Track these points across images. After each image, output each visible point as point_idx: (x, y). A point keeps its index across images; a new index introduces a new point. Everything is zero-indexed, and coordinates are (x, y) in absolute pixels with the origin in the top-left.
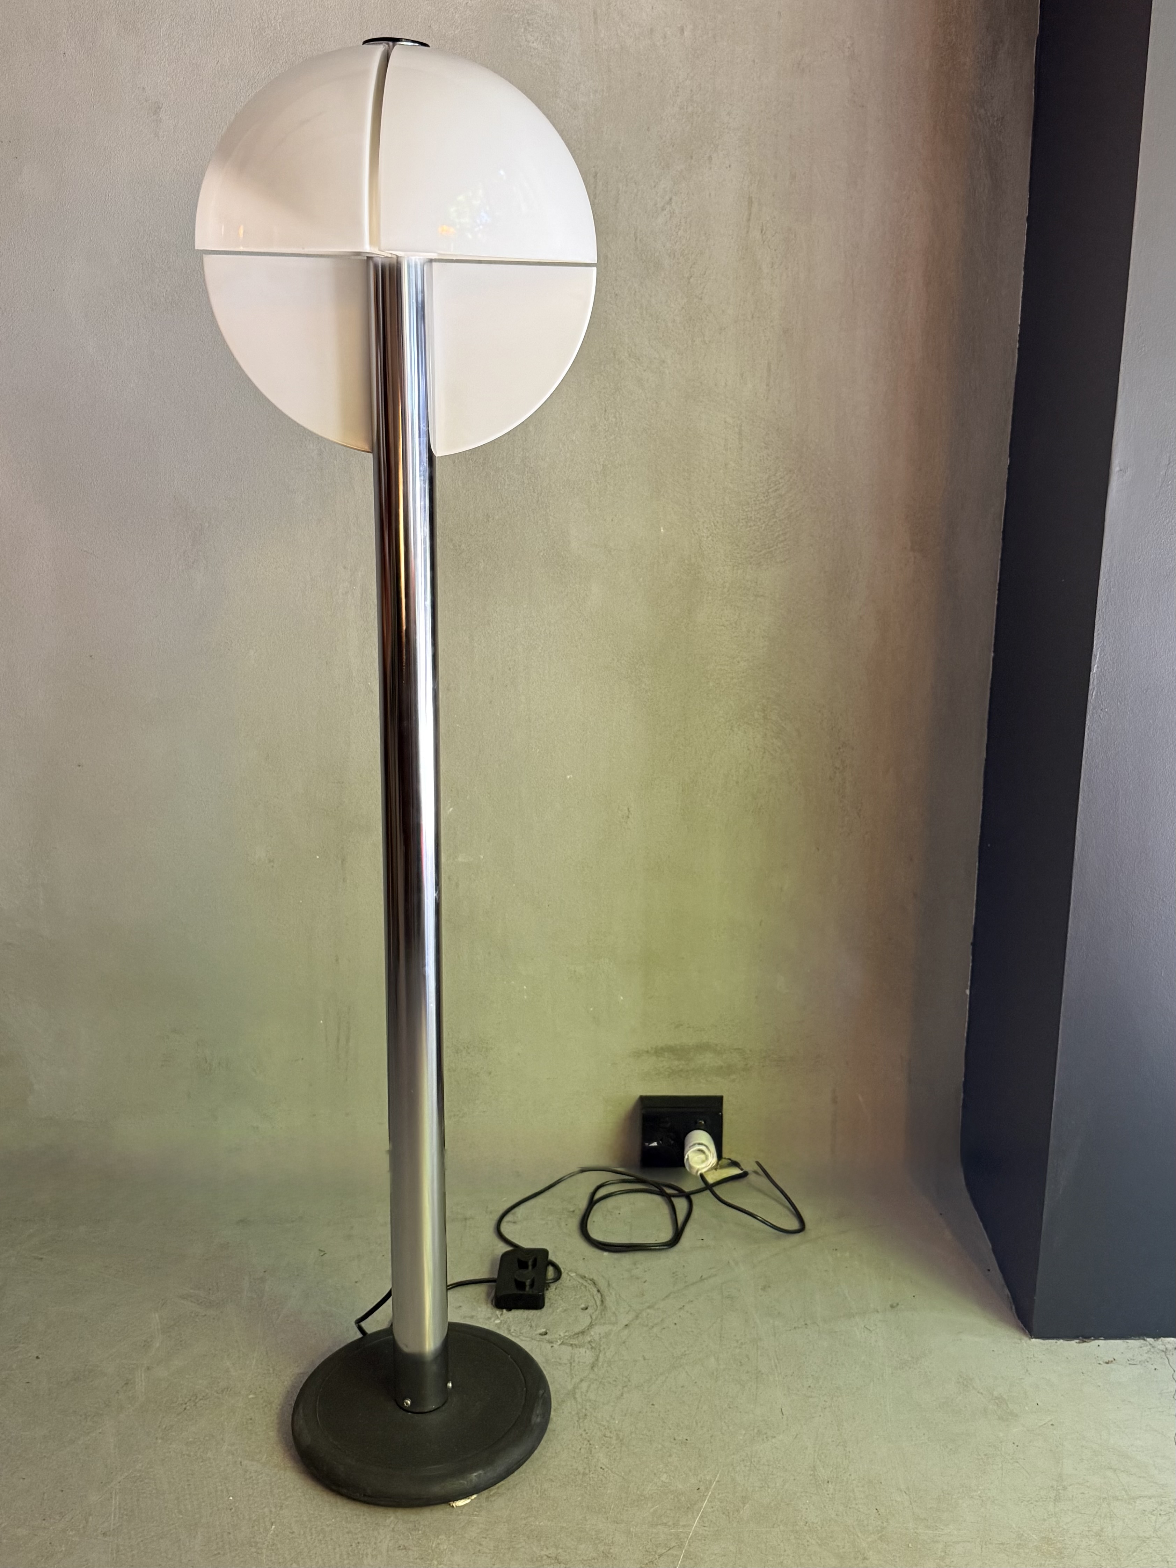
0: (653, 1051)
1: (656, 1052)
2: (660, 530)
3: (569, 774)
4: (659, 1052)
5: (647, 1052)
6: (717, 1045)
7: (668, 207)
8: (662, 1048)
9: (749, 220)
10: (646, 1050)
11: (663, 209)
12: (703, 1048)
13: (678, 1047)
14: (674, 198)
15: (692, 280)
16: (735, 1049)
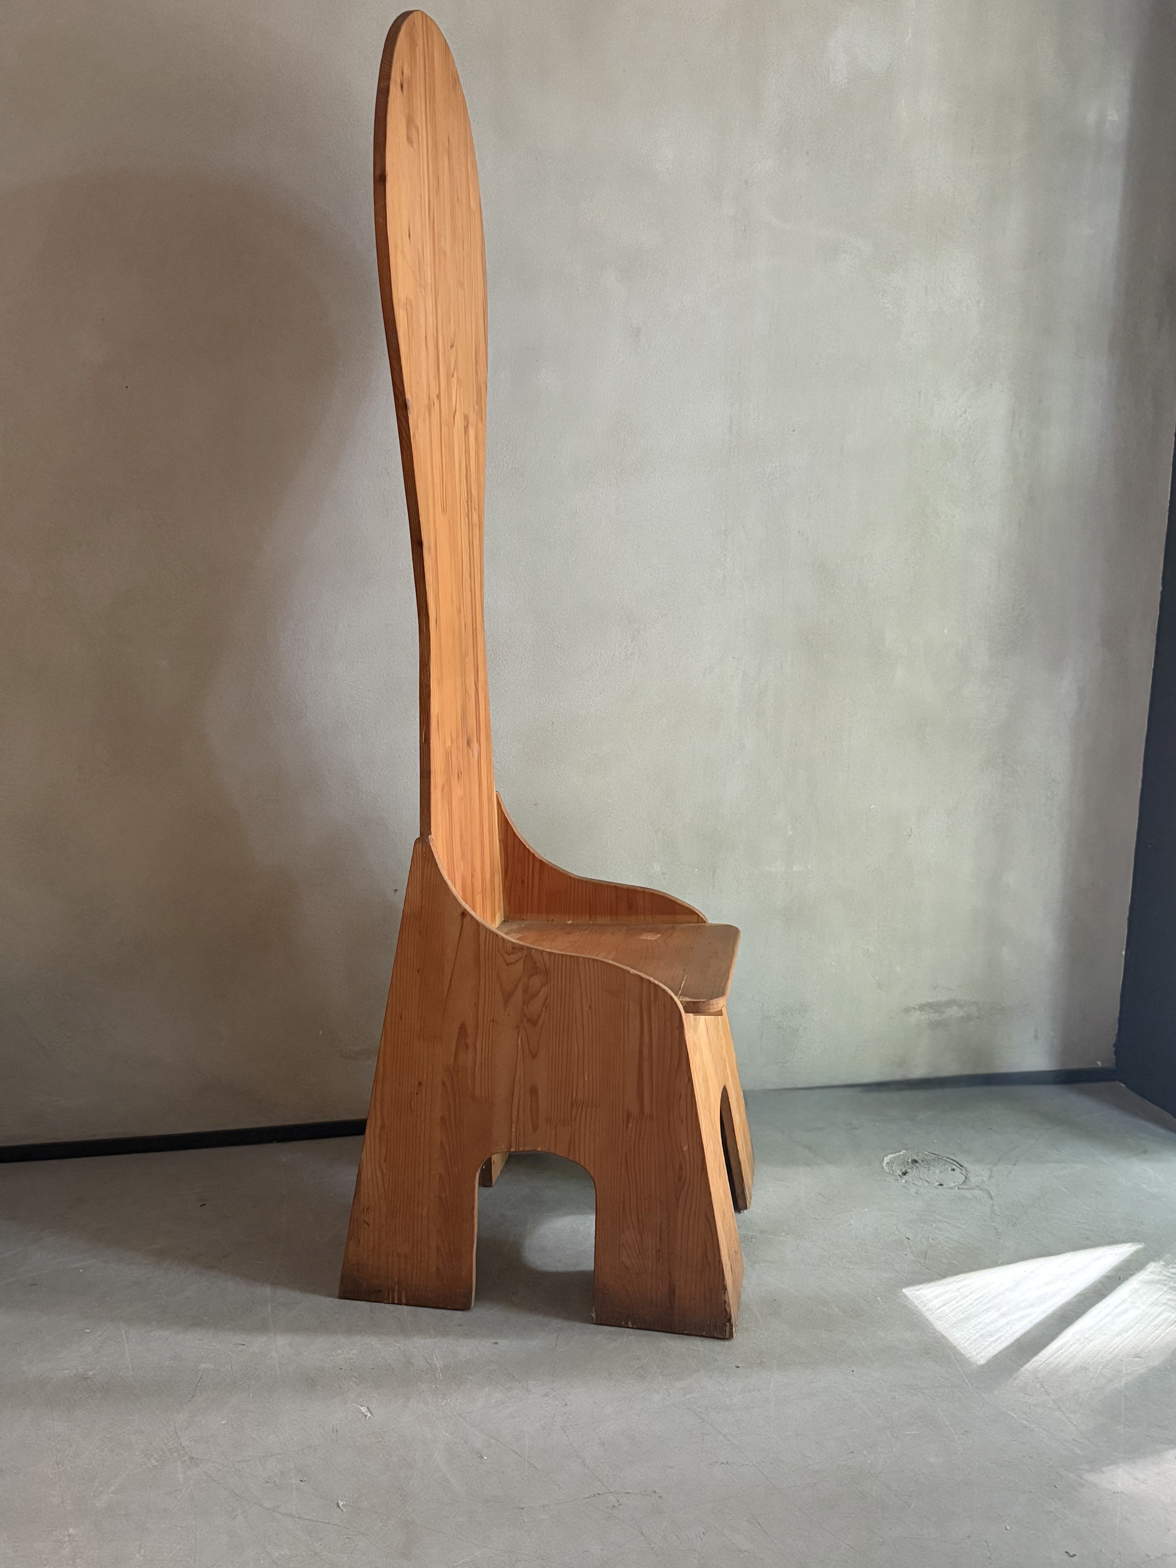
0: (917, 1007)
1: (920, 1008)
2: (944, 631)
3: (872, 805)
4: (922, 1007)
5: (914, 1008)
6: (960, 1000)
7: (964, 415)
8: (924, 1005)
9: (1013, 426)
10: (913, 1006)
11: (961, 416)
12: (950, 1003)
13: (935, 1004)
14: (968, 410)
15: (975, 463)
16: (973, 1003)
